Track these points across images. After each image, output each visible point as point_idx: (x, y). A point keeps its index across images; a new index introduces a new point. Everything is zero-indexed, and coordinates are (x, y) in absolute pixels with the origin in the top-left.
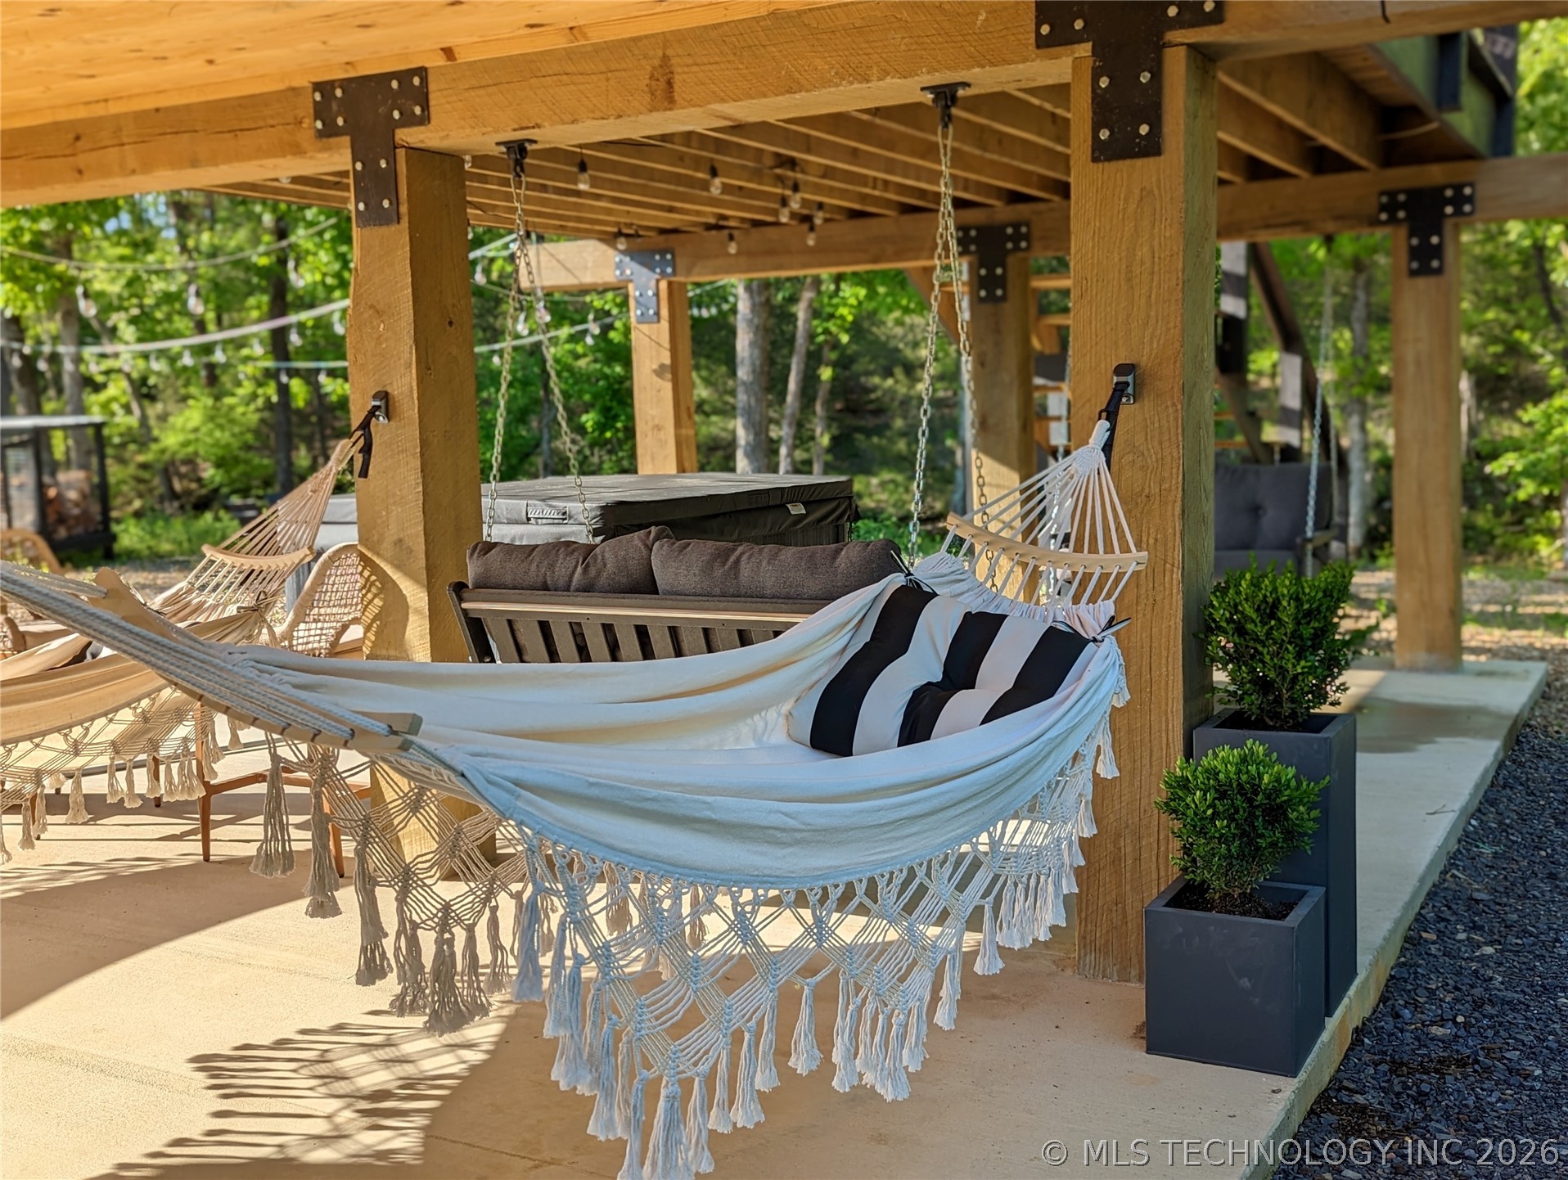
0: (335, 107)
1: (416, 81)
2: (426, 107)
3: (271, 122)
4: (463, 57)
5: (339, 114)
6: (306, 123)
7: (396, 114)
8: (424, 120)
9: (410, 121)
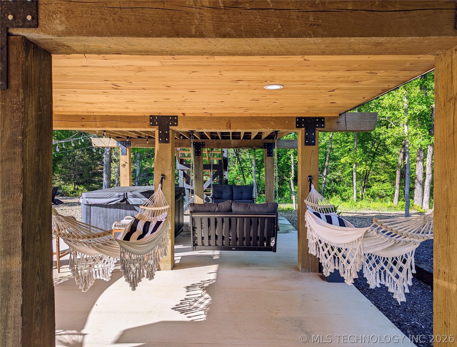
0: (155, 120)
1: (176, 118)
2: (177, 123)
3: (138, 121)
4: (186, 115)
5: (156, 122)
6: (147, 122)
7: (170, 123)
8: (177, 125)
9: (173, 125)
